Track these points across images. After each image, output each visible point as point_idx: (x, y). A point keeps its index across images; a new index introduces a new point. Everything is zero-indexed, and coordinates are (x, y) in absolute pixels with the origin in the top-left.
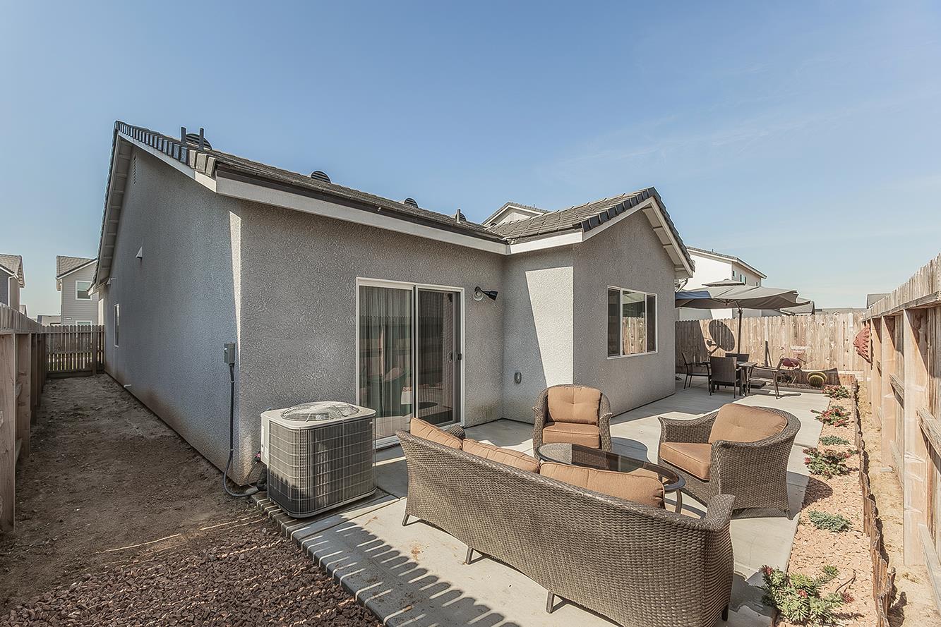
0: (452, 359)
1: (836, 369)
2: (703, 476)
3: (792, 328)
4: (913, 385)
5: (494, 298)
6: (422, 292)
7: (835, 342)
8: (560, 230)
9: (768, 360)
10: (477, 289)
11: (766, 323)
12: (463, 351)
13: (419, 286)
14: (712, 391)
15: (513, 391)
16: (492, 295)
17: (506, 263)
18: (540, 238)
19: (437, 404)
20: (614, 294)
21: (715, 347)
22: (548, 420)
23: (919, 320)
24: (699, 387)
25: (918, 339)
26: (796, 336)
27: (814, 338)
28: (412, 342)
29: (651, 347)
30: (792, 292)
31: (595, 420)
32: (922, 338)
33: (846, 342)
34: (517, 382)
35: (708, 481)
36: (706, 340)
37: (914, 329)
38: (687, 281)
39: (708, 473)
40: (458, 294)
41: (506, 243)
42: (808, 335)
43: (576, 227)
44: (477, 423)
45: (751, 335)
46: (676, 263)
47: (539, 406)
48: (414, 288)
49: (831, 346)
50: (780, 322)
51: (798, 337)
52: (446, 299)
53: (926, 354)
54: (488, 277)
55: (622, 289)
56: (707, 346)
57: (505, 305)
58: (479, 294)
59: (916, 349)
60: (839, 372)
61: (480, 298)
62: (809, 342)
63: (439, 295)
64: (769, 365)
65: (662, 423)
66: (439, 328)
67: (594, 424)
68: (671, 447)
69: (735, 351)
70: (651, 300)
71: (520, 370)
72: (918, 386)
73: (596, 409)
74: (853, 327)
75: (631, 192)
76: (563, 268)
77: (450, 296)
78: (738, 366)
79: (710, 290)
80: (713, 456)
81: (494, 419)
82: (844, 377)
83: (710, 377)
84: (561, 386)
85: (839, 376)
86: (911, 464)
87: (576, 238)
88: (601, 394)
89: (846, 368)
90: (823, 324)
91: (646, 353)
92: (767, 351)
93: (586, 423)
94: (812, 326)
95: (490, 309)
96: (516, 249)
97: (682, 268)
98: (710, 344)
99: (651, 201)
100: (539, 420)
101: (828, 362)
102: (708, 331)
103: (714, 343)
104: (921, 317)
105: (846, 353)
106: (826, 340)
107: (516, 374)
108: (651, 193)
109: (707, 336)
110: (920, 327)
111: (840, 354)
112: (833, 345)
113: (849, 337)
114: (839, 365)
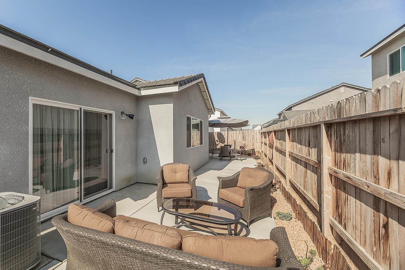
0: (107, 152)
1: (254, 149)
2: (241, 206)
3: (242, 135)
4: (326, 156)
5: (132, 118)
6: (86, 113)
8: (167, 85)
10: (122, 113)
11: (235, 133)
12: (114, 148)
13: (84, 108)
14: (221, 160)
15: (143, 168)
16: (131, 117)
17: (138, 99)
18: (157, 88)
19: (98, 178)
20: (189, 119)
21: (219, 142)
22: (164, 184)
23: (328, 128)
24: (215, 159)
25: (328, 136)
27: (248, 138)
28: (79, 144)
29: (201, 143)
30: (247, 121)
31: (187, 181)
32: (329, 136)
33: (257, 140)
34: (145, 162)
35: (244, 207)
36: (216, 140)
37: (326, 132)
38: (210, 116)
39: (244, 203)
40: (111, 115)
41: (139, 89)
42: (247, 137)
43: (175, 83)
44: (122, 188)
45: (230, 137)
46: (209, 108)
47: (159, 177)
48: (81, 109)
51: (244, 138)
52: (103, 118)
53: (331, 143)
54: (129, 108)
55: (192, 117)
56: (216, 142)
57: (138, 123)
58: (123, 116)
59: (327, 141)
60: (255, 150)
61: (124, 118)
62: (247, 140)
63: (98, 115)
65: (219, 180)
66: (99, 135)
67: (187, 183)
68: (223, 191)
69: (226, 143)
70: (201, 122)
71: (146, 156)
72: (328, 157)
73: (187, 175)
75: (194, 74)
76: (168, 104)
77: (106, 116)
78: (230, 150)
79: (220, 120)
80: (246, 195)
81: (132, 183)
82: (257, 152)
83: (220, 154)
84: (169, 164)
86: (326, 191)
87: (175, 89)
88: (189, 167)
91: (200, 146)
92: (235, 143)
93: (183, 183)
94: (248, 134)
95: (130, 123)
96: (144, 93)
97: (211, 110)
98: (217, 141)
99: (202, 79)
100: (160, 184)
101: (252, 147)
102: (217, 136)
103: (218, 141)
104: (329, 127)
106: (252, 139)
107: (144, 159)
108: (202, 76)
109: (216, 138)
110: (329, 131)
111: (255, 144)
112: (253, 141)
113: (258, 138)
114: (255, 147)
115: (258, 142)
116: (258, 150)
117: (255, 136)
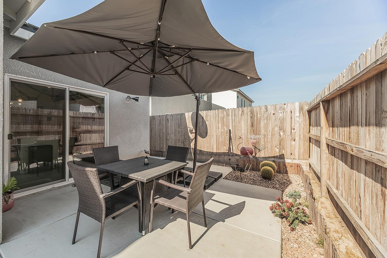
1: (284, 156)
3: (249, 118)
7: (284, 131)
9: (231, 146)
11: (230, 114)
26: (252, 126)
27: (266, 126)
33: (293, 131)
36: (189, 129)
42: (262, 124)
49: (280, 135)
50: (240, 112)
51: (254, 127)
60: (287, 161)
62: (263, 131)
64: (232, 151)
74: (299, 116)
82: (291, 166)
85: (287, 165)
89: (292, 157)
90: (274, 114)
92: (230, 139)
94: (265, 116)
102: (191, 121)
105: (293, 142)
106: (277, 129)
111: (288, 143)
112: (282, 134)
113: (297, 126)
114: (286, 153)
115: (297, 139)
116: (296, 162)
117: (289, 119)
